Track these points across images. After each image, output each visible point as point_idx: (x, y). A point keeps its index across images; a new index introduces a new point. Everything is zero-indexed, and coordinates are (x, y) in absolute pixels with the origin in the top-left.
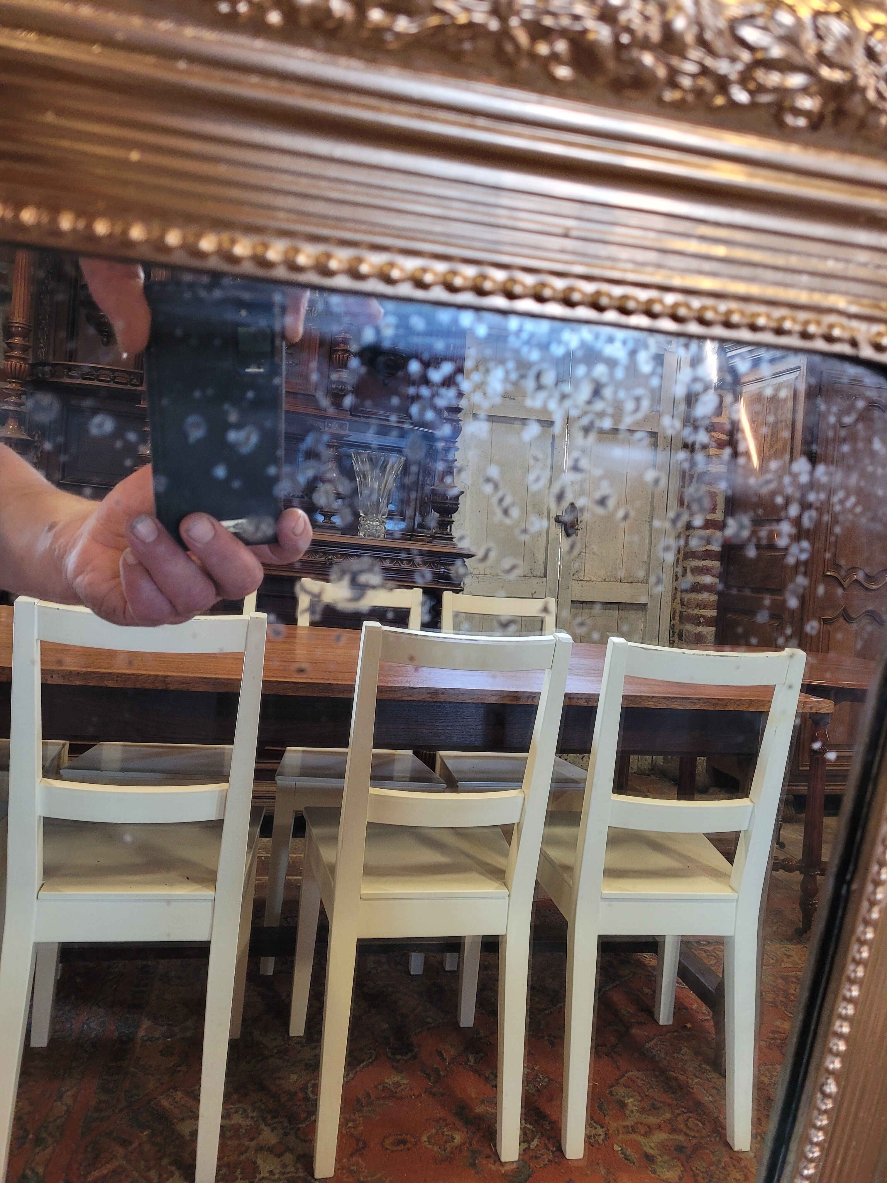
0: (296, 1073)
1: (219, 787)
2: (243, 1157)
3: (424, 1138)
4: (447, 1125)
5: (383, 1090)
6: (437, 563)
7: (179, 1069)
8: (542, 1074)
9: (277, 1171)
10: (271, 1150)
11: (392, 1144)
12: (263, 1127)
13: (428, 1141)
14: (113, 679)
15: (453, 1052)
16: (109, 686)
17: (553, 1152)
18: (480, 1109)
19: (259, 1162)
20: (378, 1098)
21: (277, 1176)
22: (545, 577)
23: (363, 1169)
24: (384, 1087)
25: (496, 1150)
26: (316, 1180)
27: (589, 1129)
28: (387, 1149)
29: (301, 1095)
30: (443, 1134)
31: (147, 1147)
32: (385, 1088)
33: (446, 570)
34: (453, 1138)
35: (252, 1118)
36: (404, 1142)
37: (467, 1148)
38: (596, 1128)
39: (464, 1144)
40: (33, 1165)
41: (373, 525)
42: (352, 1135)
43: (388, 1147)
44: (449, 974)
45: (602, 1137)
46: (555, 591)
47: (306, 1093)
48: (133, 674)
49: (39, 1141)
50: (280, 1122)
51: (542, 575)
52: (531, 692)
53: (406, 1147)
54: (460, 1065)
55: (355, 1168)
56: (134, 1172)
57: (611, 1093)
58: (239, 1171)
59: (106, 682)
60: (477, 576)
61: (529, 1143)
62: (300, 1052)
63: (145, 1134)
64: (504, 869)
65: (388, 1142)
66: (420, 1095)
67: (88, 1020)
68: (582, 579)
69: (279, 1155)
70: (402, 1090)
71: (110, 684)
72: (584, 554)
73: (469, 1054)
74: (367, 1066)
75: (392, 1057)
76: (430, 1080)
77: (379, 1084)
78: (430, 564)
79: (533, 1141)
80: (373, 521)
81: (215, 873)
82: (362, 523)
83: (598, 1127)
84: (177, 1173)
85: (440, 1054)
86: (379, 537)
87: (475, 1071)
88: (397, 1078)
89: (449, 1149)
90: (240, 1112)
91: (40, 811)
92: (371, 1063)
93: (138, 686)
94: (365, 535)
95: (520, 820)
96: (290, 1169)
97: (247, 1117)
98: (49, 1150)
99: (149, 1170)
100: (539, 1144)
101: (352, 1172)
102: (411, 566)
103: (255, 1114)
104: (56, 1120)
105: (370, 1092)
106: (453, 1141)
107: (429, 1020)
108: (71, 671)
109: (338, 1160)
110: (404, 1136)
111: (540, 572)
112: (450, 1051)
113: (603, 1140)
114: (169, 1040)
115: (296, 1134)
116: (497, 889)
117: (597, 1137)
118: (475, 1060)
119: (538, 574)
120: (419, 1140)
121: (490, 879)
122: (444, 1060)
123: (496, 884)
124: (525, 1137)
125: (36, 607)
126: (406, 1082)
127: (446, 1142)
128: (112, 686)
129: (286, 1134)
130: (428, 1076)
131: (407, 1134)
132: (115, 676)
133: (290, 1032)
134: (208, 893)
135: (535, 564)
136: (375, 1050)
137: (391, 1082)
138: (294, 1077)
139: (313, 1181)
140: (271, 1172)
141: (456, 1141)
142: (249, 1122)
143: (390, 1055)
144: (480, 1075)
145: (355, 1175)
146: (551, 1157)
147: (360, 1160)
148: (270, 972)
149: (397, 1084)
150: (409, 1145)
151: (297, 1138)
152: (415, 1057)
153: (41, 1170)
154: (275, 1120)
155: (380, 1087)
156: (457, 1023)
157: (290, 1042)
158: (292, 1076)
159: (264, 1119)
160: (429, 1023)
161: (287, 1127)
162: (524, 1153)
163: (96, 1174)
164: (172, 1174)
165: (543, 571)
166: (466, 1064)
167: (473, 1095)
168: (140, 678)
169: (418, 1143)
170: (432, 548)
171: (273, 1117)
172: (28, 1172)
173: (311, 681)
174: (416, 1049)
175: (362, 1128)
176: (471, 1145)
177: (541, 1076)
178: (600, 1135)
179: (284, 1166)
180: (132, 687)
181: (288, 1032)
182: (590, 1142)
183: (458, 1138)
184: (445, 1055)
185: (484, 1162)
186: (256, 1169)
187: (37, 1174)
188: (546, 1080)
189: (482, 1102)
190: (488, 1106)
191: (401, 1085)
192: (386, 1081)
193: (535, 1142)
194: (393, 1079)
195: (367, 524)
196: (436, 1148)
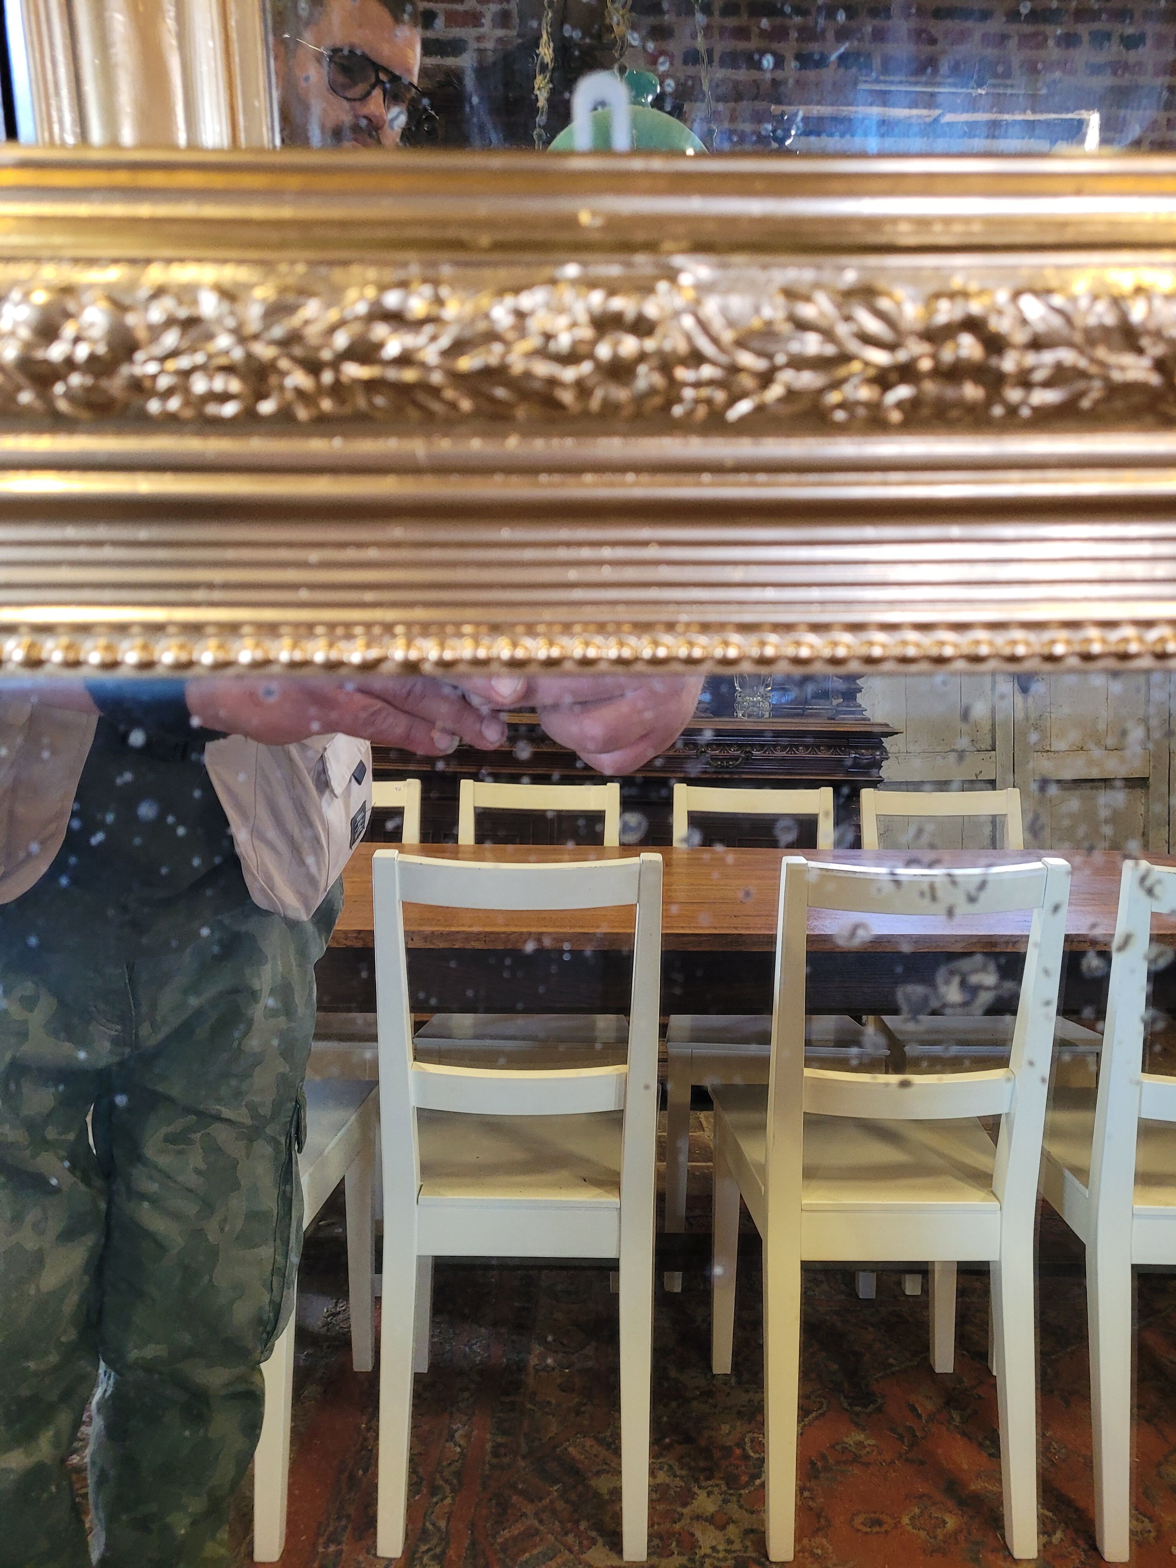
0: (727, 1423)
1: (616, 1070)
2: (677, 1527)
3: (906, 1520)
4: (934, 1504)
5: (843, 1452)
6: (845, 747)
7: (583, 1409)
8: (1057, 1443)
9: (721, 1547)
10: (711, 1520)
11: (863, 1524)
12: (696, 1490)
13: (912, 1524)
14: (478, 940)
15: (930, 1406)
16: (476, 948)
17: (1084, 1551)
18: (976, 1486)
19: (698, 1534)
20: (838, 1463)
21: (721, 1555)
22: (994, 750)
23: (831, 1555)
24: (843, 1447)
25: (1005, 1543)
26: (771, 1562)
27: (1135, 1522)
28: (858, 1530)
29: (738, 1452)
30: (930, 1517)
31: (560, 1505)
32: (844, 1449)
33: (857, 756)
34: (944, 1522)
35: (682, 1477)
36: (880, 1523)
37: (965, 1537)
38: (1143, 1522)
39: (961, 1531)
40: (433, 1517)
41: (753, 702)
42: (810, 1509)
43: (861, 1527)
44: (911, 1300)
45: (1153, 1534)
46: (1009, 769)
47: (744, 1449)
48: (504, 933)
49: (434, 1490)
50: (717, 1485)
51: (989, 748)
52: (1011, 936)
53: (883, 1530)
54: (942, 1423)
55: (819, 1552)
56: (549, 1536)
57: (1159, 1474)
58: (674, 1544)
59: (472, 943)
60: (897, 755)
61: (1049, 1536)
62: (728, 1394)
63: (555, 1488)
64: (989, 1172)
65: (858, 1521)
66: (892, 1462)
67: (468, 1341)
68: (1048, 748)
69: (722, 1528)
70: (868, 1452)
71: (478, 945)
72: (1048, 715)
73: (953, 1411)
74: (817, 1418)
75: (849, 1408)
76: (903, 1442)
77: (837, 1444)
78: (835, 748)
79: (1055, 1534)
80: (753, 697)
81: (618, 1174)
82: (739, 699)
83: (1146, 1520)
84: (600, 1541)
85: (913, 1409)
86: (763, 716)
87: (964, 1434)
88: (861, 1437)
89: (940, 1537)
90: (665, 1469)
91: (414, 1102)
92: (823, 1414)
93: (510, 947)
94: (743, 715)
95: (1010, 1109)
96: (737, 1546)
97: (675, 1476)
98: (448, 1501)
99: (566, 1534)
100: (1064, 1538)
101: (816, 1558)
102: (810, 753)
103: (684, 1473)
104: (450, 1464)
105: (827, 1454)
106: (944, 1527)
107: (891, 1361)
108: (433, 932)
109: (798, 1539)
110: (878, 1515)
111: (987, 744)
112: (926, 1405)
113: (1154, 1538)
114: (567, 1371)
115: (739, 1501)
116: (983, 1200)
117: (1146, 1535)
118: (961, 1418)
119: (983, 747)
120: (899, 1522)
121: (974, 1187)
122: (919, 1416)
123: (982, 1194)
124: (1045, 1528)
125: (396, 863)
126: (872, 1442)
127: (935, 1528)
128: (480, 947)
129: (725, 1501)
130: (901, 1438)
131: (882, 1513)
132: (483, 936)
133: (714, 1368)
134: (611, 1199)
135: (978, 733)
136: (825, 1398)
137: (851, 1443)
138: (725, 1428)
139: (767, 1563)
140: (713, 1548)
141: (948, 1525)
142: (678, 1482)
143: (845, 1405)
144: (970, 1439)
145: (820, 1560)
146: (1083, 1557)
147: (824, 1541)
148: (678, 1289)
149: (860, 1444)
150: (886, 1527)
151: (741, 1507)
152: (879, 1410)
153: (442, 1524)
154: (710, 1483)
155: (839, 1447)
156: (931, 1369)
157: (715, 1382)
158: (723, 1427)
159: (696, 1481)
160: (892, 1365)
161: (725, 1493)
162: (1044, 1547)
163: (506, 1534)
164: (594, 1542)
165: (989, 742)
166: (949, 1423)
167: (965, 1467)
168: (512, 937)
169: (899, 1526)
170: (836, 727)
171: (708, 1479)
172: (429, 1526)
173: (717, 932)
174: (879, 1400)
175: (822, 1500)
176: (970, 1533)
177: (1056, 1446)
178: (1150, 1531)
179: (730, 1542)
180: (503, 948)
181: (710, 1367)
182: (1137, 1540)
183: (951, 1522)
184: (919, 1409)
185: (991, 1557)
186: (694, 1545)
187: (439, 1529)
188: (1064, 1451)
189: (978, 1476)
190: (987, 1482)
191: (865, 1447)
192: (846, 1440)
193: (1059, 1535)
194: (853, 1438)
195: (746, 701)
196: (923, 1534)
